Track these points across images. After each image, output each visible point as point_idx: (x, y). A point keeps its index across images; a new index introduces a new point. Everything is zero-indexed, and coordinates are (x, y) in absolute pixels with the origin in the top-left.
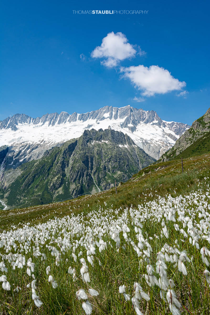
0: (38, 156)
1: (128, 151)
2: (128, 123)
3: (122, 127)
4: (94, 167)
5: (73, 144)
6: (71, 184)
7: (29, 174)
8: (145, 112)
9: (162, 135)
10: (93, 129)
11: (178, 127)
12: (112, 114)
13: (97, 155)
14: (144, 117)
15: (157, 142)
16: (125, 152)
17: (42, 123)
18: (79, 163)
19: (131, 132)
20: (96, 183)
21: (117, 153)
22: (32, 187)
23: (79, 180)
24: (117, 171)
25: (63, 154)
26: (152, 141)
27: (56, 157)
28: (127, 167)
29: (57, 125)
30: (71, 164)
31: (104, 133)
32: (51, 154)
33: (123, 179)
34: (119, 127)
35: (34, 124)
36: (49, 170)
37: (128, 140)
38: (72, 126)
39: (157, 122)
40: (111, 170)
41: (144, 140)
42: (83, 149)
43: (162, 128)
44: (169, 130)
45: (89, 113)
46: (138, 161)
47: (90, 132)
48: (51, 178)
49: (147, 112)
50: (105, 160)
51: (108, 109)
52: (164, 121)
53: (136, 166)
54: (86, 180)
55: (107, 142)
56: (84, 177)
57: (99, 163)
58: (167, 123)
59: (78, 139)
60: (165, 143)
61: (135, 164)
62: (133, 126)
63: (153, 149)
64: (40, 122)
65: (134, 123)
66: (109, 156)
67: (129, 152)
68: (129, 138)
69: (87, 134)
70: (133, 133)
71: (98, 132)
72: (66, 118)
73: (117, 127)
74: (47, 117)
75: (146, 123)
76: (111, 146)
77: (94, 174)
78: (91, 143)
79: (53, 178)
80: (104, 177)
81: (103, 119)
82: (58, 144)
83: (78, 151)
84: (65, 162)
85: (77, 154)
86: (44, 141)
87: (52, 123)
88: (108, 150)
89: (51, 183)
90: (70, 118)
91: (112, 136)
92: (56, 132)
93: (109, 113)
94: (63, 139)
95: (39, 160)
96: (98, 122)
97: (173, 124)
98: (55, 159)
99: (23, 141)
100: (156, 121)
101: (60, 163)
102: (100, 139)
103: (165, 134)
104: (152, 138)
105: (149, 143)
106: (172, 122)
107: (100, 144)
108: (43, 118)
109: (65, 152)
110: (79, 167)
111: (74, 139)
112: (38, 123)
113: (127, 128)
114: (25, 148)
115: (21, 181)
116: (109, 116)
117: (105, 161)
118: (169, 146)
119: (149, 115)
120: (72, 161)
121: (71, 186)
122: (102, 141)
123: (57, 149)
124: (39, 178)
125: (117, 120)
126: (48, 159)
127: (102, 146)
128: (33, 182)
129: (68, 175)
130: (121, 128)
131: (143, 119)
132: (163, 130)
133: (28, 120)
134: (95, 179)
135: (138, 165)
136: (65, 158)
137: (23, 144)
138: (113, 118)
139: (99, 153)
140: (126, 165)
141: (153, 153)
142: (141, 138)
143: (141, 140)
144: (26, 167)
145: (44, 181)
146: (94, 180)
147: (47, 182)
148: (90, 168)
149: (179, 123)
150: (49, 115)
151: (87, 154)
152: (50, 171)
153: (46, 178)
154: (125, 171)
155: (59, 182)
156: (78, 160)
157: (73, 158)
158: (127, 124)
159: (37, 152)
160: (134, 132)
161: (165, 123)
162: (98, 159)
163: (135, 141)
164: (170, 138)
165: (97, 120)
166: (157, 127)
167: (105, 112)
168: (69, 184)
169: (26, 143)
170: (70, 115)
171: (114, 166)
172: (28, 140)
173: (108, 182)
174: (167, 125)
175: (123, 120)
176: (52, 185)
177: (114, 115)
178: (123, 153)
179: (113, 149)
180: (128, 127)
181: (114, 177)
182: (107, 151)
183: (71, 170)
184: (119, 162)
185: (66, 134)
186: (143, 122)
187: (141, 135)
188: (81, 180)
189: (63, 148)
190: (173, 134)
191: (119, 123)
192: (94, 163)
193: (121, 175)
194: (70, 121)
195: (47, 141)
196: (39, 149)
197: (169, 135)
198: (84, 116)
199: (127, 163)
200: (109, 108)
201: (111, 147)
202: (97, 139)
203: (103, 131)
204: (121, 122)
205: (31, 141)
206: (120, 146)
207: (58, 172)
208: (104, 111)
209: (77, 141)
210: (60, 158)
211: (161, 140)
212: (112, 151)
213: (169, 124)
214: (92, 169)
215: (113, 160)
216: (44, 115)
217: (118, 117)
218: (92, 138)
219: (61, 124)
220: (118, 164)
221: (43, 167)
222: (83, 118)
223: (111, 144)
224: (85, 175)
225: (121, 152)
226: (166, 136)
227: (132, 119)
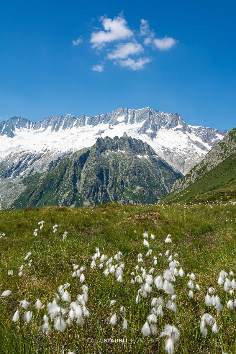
0: (42, 168)
1: (148, 162)
2: (147, 128)
3: (140, 133)
4: (110, 182)
5: (84, 154)
6: (84, 200)
7: (35, 190)
8: (167, 115)
9: (188, 143)
10: (107, 137)
11: (206, 132)
12: (127, 117)
13: (113, 167)
14: (166, 122)
15: (182, 152)
16: (145, 163)
17: (44, 128)
18: (93, 177)
19: (150, 139)
20: (113, 199)
21: (135, 165)
22: (40, 204)
23: (94, 196)
24: (136, 186)
25: (74, 166)
26: (176, 150)
27: (66, 170)
28: (147, 181)
29: (62, 131)
30: (83, 178)
31: (120, 142)
32: (60, 166)
33: (143, 195)
34: (136, 134)
35: (34, 129)
36: (58, 185)
37: (148, 149)
38: (80, 132)
39: (181, 127)
40: (129, 185)
41: (165, 149)
42: (96, 161)
43: (187, 134)
44: (196, 137)
45: (100, 116)
46: (160, 174)
47: (104, 141)
48: (62, 194)
49: (169, 115)
50: (122, 173)
51: (123, 112)
52: (189, 126)
53: (158, 180)
54: (101, 196)
55: (123, 152)
56: (99, 193)
57: (115, 176)
58: (193, 128)
59: (90, 149)
60: (191, 152)
61: (157, 178)
62: (153, 132)
63: (177, 160)
64: (41, 127)
65: (153, 128)
66: (126, 168)
67: (149, 164)
68: (149, 146)
69: (100, 143)
70: (152, 140)
71: (114, 141)
72: (73, 121)
73: (133, 133)
74: (49, 121)
75: (169, 128)
76: (128, 156)
77: (110, 189)
78: (105, 154)
79: (63, 194)
80: (122, 193)
81: (117, 123)
82: (65, 154)
83: (91, 163)
84: (76, 176)
85: (89, 167)
86: (47, 150)
87: (55, 128)
88: (125, 161)
89: (61, 199)
90: (77, 122)
91: (129, 145)
92: (61, 139)
93: (124, 116)
94: (70, 147)
95: (45, 173)
96: (111, 127)
97: (200, 129)
98: (65, 172)
99: (22, 150)
100: (179, 126)
101: (71, 177)
102: (115, 148)
103: (190, 141)
104: (175, 146)
105: (172, 153)
106: (200, 126)
107: (115, 155)
108: (45, 122)
109: (75, 164)
110: (93, 181)
111: (86, 148)
112: (39, 129)
113: (146, 135)
114: (26, 158)
115: (26, 197)
116: (124, 120)
117: (122, 175)
118: (195, 156)
119: (172, 119)
120: (84, 175)
121: (84, 203)
122: (118, 151)
123: (67, 160)
124: (47, 194)
125: (133, 124)
126: (57, 172)
127: (118, 156)
128: (41, 199)
129: (80, 190)
130: (138, 134)
131: (164, 123)
132: (189, 136)
133: (26, 125)
134: (111, 195)
135: (159, 179)
136: (76, 171)
137: (22, 153)
138: (129, 122)
139: (115, 165)
140: (146, 179)
141: (176, 164)
142: (163, 147)
143: (162, 149)
144: (30, 182)
145: (54, 198)
146: (110, 197)
147: (57, 199)
148: (105, 182)
149: (207, 128)
150: (52, 119)
151: (101, 166)
152: (60, 185)
153: (55, 194)
154: (145, 186)
155: (70, 198)
156: (91, 173)
157: (85, 170)
158: (145, 130)
159: (40, 164)
160: (154, 140)
161: (191, 128)
162: (114, 172)
163: (155, 150)
164: (197, 146)
165: (110, 125)
166: (181, 133)
167: (119, 115)
168: (82, 201)
169: (26, 152)
170: (77, 119)
171: (133, 180)
172: (28, 149)
173: (126, 198)
174: (193, 130)
175: (140, 125)
176: (62, 201)
177: (129, 119)
178: (142, 165)
179: (131, 161)
180: (147, 133)
181: (133, 193)
182: (124, 163)
183: (84, 184)
184: (138, 175)
185: (74, 141)
186: (164, 128)
187: (163, 142)
188: (95, 197)
189: (74, 159)
190: (200, 141)
191: (136, 128)
192: (109, 177)
193: (141, 191)
194: (77, 126)
195: (51, 150)
196: (42, 159)
197: (195, 142)
198: (94, 120)
199: (147, 177)
200: (123, 110)
201: (128, 158)
202: (112, 149)
203: (118, 139)
204: (139, 127)
205: (32, 151)
206: (139, 156)
207: (69, 187)
208: (118, 113)
209: (89, 151)
210: (71, 171)
211: (186, 149)
212: (130, 162)
213: (195, 129)
214: (107, 183)
215: (131, 174)
216: (46, 119)
217: (135, 121)
218: (107, 147)
219: (67, 129)
220: (137, 178)
221: (51, 181)
222: (93, 122)
223: (128, 155)
224: (100, 191)
225: (140, 164)
226: (192, 144)
227: (151, 123)
